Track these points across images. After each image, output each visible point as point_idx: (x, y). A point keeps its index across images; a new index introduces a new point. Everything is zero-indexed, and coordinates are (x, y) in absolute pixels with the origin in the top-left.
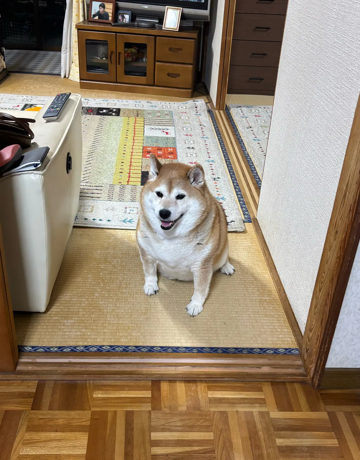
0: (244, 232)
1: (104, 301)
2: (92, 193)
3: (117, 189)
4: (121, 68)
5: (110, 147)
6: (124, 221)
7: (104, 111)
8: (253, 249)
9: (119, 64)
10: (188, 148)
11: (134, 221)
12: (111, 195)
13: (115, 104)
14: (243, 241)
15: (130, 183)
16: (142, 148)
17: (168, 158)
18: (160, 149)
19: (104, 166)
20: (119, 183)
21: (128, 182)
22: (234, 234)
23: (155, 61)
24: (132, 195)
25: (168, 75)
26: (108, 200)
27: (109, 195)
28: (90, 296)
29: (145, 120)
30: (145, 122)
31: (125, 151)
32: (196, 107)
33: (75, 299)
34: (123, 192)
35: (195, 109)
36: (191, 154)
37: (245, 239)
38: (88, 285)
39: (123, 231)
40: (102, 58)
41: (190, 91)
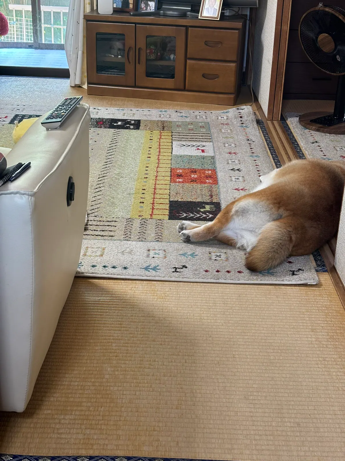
0: (318, 285)
1: (119, 386)
2: (103, 231)
3: (137, 224)
4: (141, 69)
5: (127, 170)
6: (147, 269)
7: (120, 123)
8: (333, 310)
9: (139, 63)
10: (232, 170)
11: (160, 269)
12: (129, 233)
13: (134, 114)
14: (318, 298)
15: (154, 217)
16: (170, 171)
17: (205, 183)
18: (194, 171)
19: (118, 194)
20: (139, 216)
21: (151, 215)
22: (303, 288)
23: (186, 58)
24: (157, 232)
25: (204, 76)
26: (125, 239)
27: (126, 233)
28: (98, 378)
29: (173, 134)
30: (173, 136)
31: (147, 174)
32: (241, 117)
33: (76, 384)
34: (145, 229)
35: (240, 119)
36: (237, 178)
37: (320, 295)
38: (95, 362)
39: (145, 282)
40: (116, 56)
41: (232, 96)
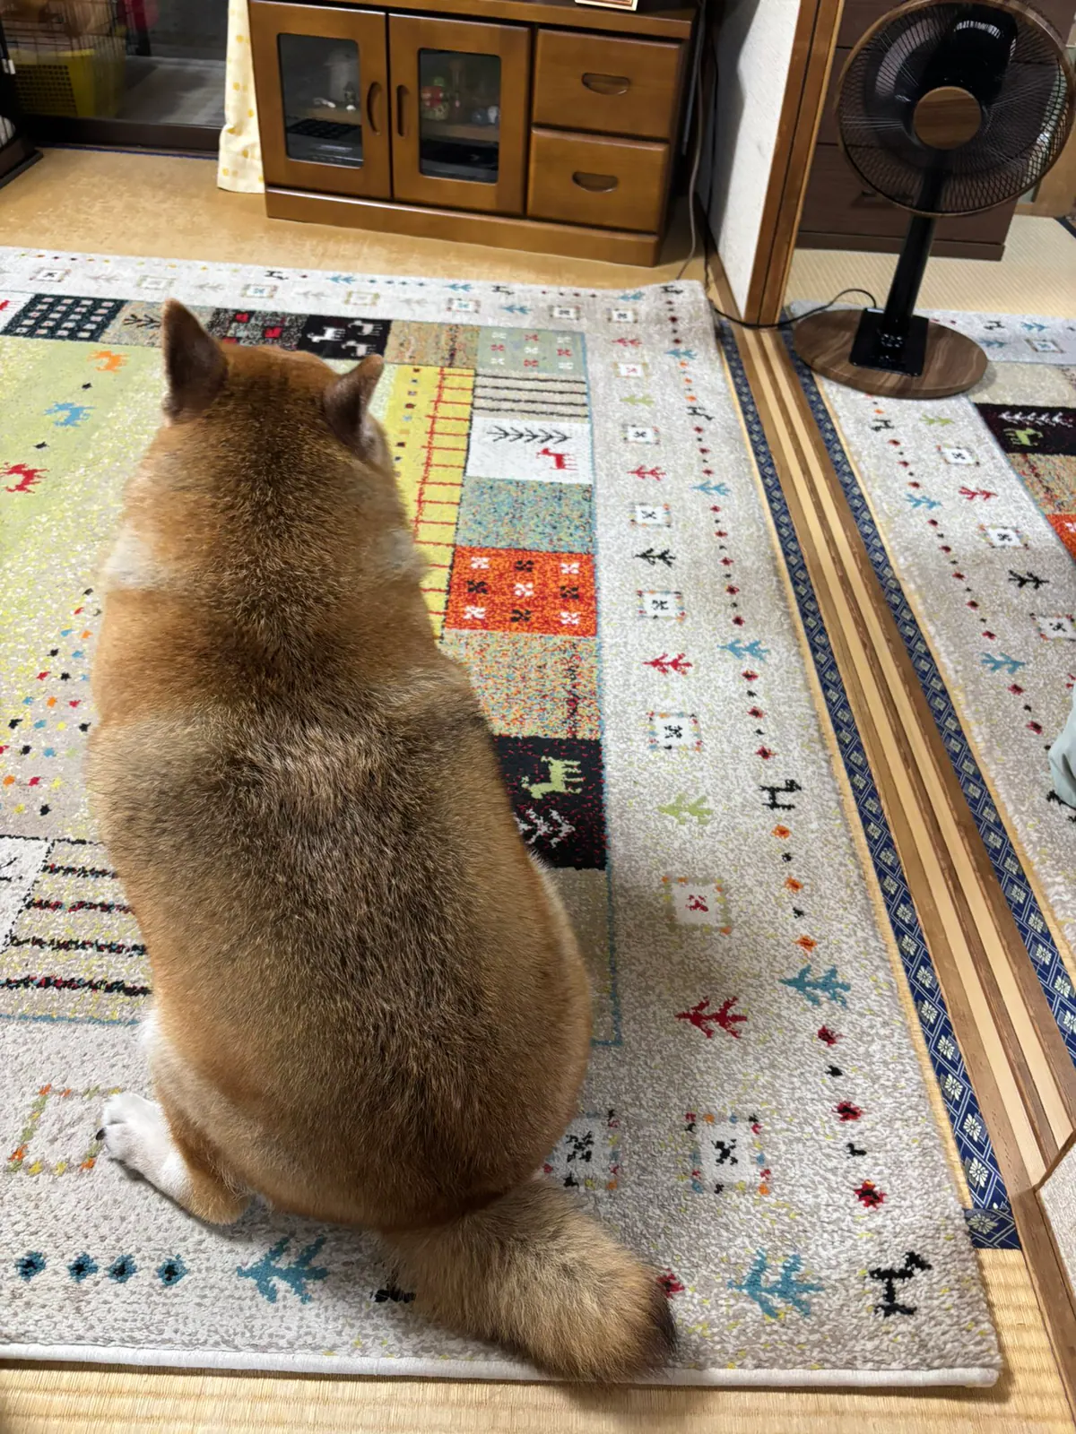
4: (407, 149)
7: (330, 334)
9: (400, 132)
10: (644, 556)
13: (377, 296)
17: (557, 627)
18: (524, 564)
23: (530, 124)
25: (577, 178)
29: (480, 381)
30: (479, 392)
32: (674, 320)
35: (671, 326)
36: (659, 598)
40: (341, 105)
41: (651, 240)
